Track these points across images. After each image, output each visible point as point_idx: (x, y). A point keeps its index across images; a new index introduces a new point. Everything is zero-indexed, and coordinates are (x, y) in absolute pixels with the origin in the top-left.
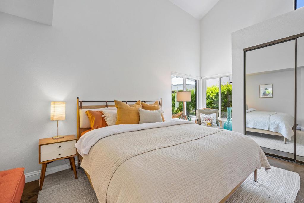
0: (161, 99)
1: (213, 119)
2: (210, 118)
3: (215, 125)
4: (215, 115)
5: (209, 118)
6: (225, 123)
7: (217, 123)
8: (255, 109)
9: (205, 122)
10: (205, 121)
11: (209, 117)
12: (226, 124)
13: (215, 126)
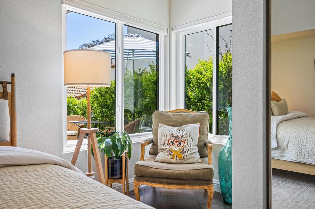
0: (13, 75)
1: (189, 139)
2: (182, 137)
3: (193, 155)
4: (195, 128)
5: (178, 137)
6: (223, 150)
7: (199, 151)
8: (304, 114)
9: (168, 147)
10: (169, 145)
11: (180, 134)
12: (225, 154)
13: (195, 160)
